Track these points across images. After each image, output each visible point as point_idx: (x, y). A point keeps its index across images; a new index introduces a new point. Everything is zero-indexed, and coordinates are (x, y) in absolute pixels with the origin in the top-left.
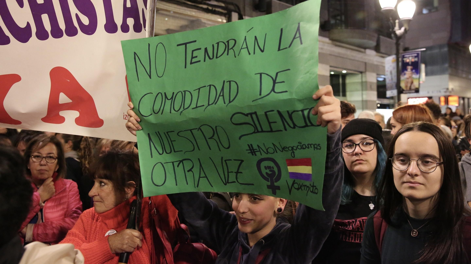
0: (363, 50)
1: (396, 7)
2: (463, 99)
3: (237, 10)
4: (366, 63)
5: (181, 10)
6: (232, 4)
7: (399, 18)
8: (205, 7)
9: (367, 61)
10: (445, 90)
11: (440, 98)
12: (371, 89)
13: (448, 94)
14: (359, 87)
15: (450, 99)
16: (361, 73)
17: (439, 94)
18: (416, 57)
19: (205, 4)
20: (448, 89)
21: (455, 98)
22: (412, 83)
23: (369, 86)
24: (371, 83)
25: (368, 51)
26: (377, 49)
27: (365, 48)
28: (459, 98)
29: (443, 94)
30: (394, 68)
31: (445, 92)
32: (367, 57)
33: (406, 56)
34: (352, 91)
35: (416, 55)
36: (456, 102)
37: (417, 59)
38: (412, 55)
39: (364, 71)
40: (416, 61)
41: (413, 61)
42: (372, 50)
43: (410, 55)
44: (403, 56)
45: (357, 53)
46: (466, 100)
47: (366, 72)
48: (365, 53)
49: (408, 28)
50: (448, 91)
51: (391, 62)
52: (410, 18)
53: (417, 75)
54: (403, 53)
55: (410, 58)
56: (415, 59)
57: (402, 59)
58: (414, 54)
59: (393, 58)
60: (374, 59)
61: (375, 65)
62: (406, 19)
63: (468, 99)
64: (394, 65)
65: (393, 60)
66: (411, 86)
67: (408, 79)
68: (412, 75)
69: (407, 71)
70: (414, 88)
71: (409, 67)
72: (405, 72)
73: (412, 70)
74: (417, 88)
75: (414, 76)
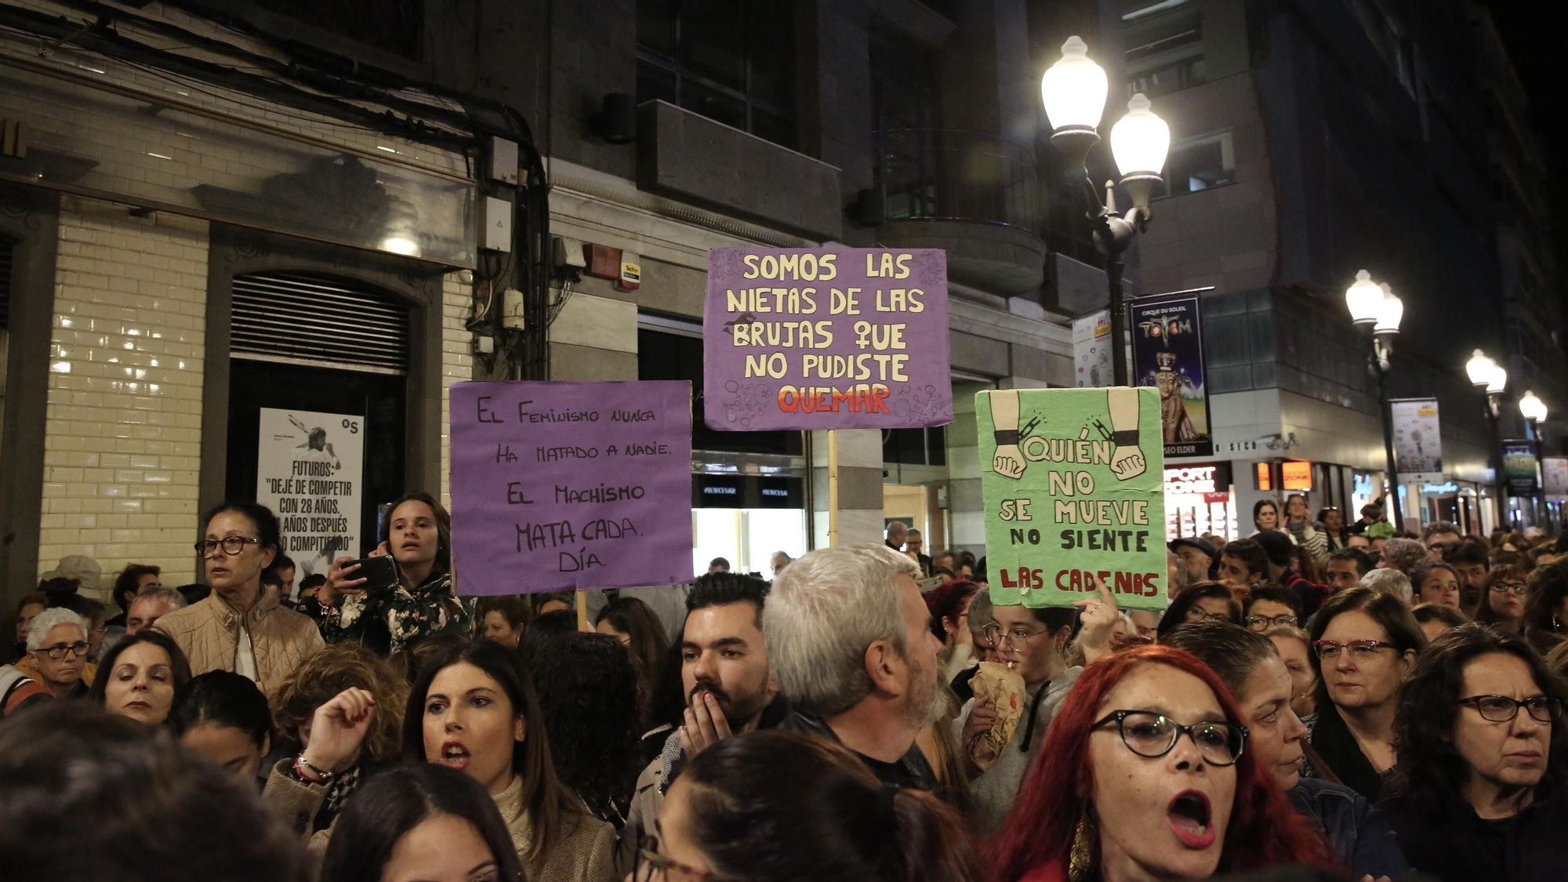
0: (1000, 300)
1: (1105, 127)
2: (1326, 467)
3: (517, 131)
4: (1010, 344)
5: (270, 115)
6: (495, 107)
7: (1115, 175)
8: (380, 109)
9: (1013, 339)
10: (1270, 440)
11: (1255, 467)
13: (1279, 452)
15: (1287, 468)
16: (996, 379)
17: (1252, 455)
18: (1183, 317)
19: (377, 99)
20: (1278, 436)
21: (1303, 468)
22: (1183, 415)
25: (1017, 305)
26: (1047, 296)
27: (1008, 294)
28: (1313, 465)
29: (1264, 452)
30: (1105, 360)
31: (1271, 446)
32: (1013, 326)
33: (1148, 313)
34: (966, 445)
35: (1182, 309)
36: (1304, 477)
37: (1188, 326)
38: (1171, 310)
39: (1006, 374)
40: (1185, 332)
41: (1175, 331)
42: (1030, 299)
43: (1164, 311)
44: (1138, 311)
45: (979, 307)
46: (1333, 471)
47: (1010, 376)
48: (1008, 309)
49: (1147, 213)
50: (1279, 441)
51: (1092, 334)
52: (1155, 174)
53: (1197, 385)
54: (1136, 302)
55: (1165, 321)
56: (1181, 326)
57: (1137, 323)
58: (1177, 305)
59: (1100, 322)
60: (1039, 333)
61: (1040, 351)
62: (1140, 177)
63: (1340, 468)
64: (1105, 345)
65: (1100, 328)
66: (1178, 428)
67: (1167, 398)
68: (1179, 386)
69: (1158, 370)
70: (1191, 435)
71: (1166, 356)
72: (1153, 373)
73: (1175, 367)
74: (1202, 437)
75: (1184, 390)
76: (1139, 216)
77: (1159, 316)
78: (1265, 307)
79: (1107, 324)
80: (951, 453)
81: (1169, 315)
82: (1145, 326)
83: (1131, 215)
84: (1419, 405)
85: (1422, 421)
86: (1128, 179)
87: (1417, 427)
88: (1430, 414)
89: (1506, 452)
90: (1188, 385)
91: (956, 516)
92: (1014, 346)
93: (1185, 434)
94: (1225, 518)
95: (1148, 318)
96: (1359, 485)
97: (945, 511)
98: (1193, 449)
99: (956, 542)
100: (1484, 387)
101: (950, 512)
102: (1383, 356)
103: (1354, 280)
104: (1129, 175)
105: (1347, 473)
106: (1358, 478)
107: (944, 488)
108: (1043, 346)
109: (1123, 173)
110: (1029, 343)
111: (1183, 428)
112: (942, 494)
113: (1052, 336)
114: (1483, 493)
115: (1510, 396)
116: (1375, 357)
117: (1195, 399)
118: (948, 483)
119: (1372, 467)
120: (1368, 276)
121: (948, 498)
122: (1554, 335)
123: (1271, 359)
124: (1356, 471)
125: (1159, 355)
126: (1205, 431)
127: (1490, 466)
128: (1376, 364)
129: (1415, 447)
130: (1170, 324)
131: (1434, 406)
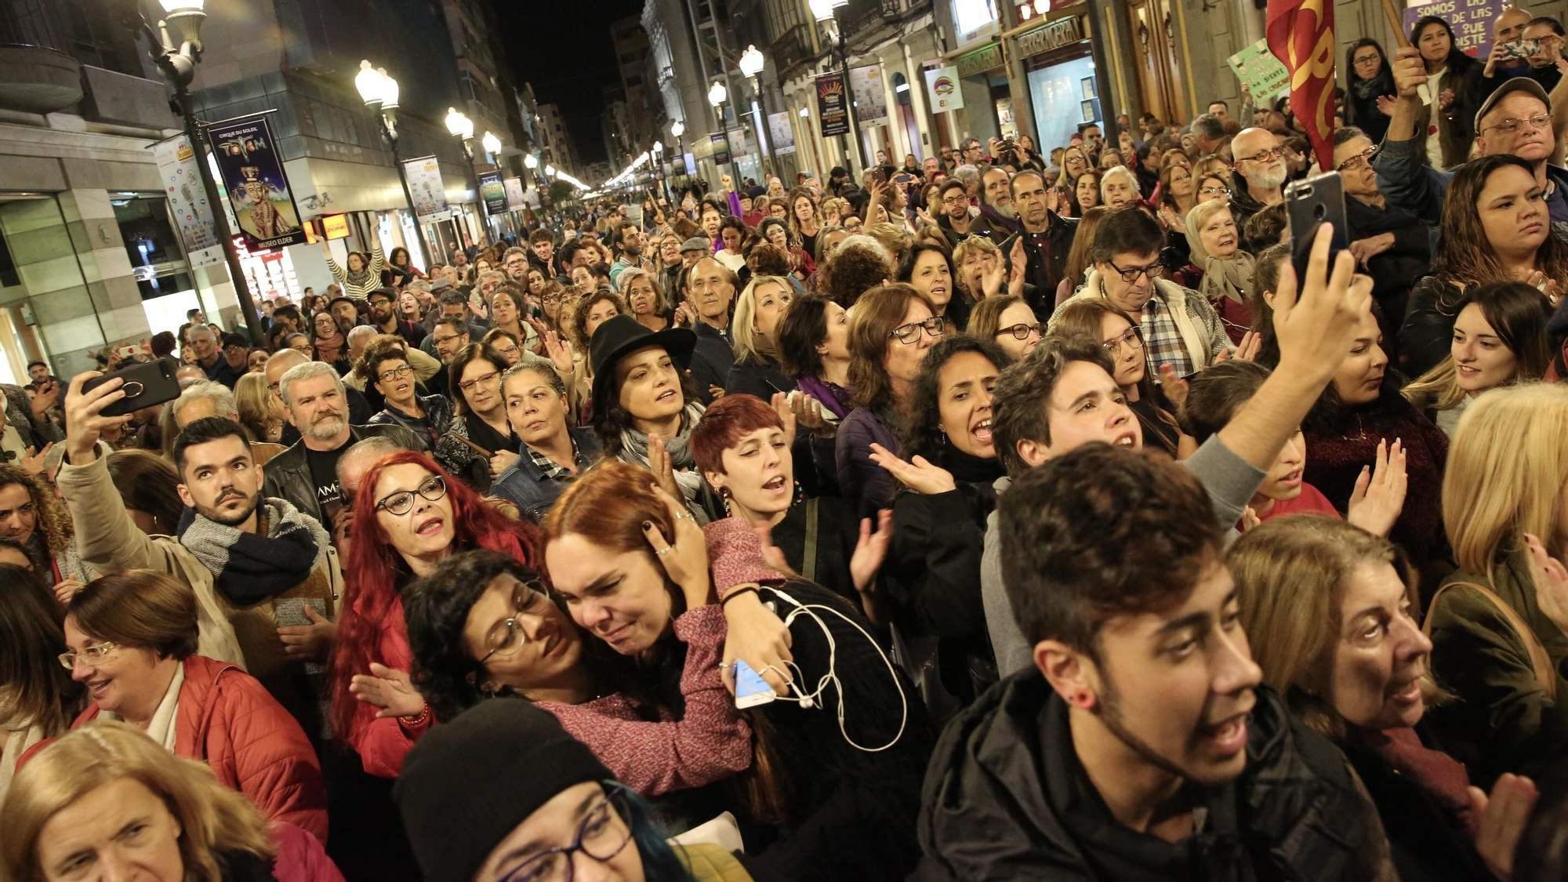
0: (38, 118)
2: (355, 214)
4: (59, 159)
9: (62, 154)
12: (106, 242)
13: (319, 211)
14: (61, 242)
15: (327, 222)
16: (55, 194)
18: (256, 135)
20: (315, 196)
21: (340, 220)
22: (276, 215)
23: (93, 234)
24: (100, 224)
25: (57, 120)
26: (87, 109)
27: (44, 111)
28: (346, 215)
29: (308, 213)
30: (194, 178)
31: (310, 207)
32: (57, 141)
33: (225, 135)
34: (37, 262)
35: (254, 129)
36: (342, 227)
37: (262, 143)
38: (245, 131)
39: (64, 188)
40: (261, 148)
41: (252, 148)
42: (68, 113)
43: (238, 133)
44: (215, 135)
45: (19, 128)
46: (361, 216)
47: (69, 189)
48: (48, 126)
49: (198, 44)
50: (316, 202)
51: (175, 157)
52: (198, 10)
53: (282, 189)
54: (211, 127)
55: (241, 141)
56: (256, 143)
57: (216, 145)
58: (249, 127)
59: (181, 147)
60: (86, 144)
61: (91, 161)
62: (185, 13)
63: (366, 213)
64: (192, 165)
65: (182, 152)
66: (274, 225)
67: (257, 204)
68: (267, 192)
69: (245, 181)
70: (287, 229)
71: (249, 169)
72: (242, 185)
73: (259, 177)
74: (296, 229)
75: (272, 194)
76: (193, 49)
77: (236, 137)
78: (281, 88)
79: (189, 147)
80: (23, 272)
81: (244, 135)
82: (225, 146)
83: (185, 48)
84: (425, 162)
85: (428, 174)
86: (174, 15)
87: (426, 179)
88: (433, 167)
89: (482, 182)
90: (274, 190)
91: (47, 329)
92: (65, 162)
93: (281, 229)
94: (281, 271)
95: (226, 140)
96: (382, 223)
97: (34, 328)
98: (291, 239)
99: (55, 351)
100: (460, 136)
101: (39, 326)
102: (390, 125)
103: (360, 69)
104: (174, 11)
105: (372, 215)
106: (381, 218)
107: (26, 305)
108: (94, 156)
109: (168, 9)
110: (79, 156)
111: (278, 224)
112: (26, 312)
113: (99, 145)
114: (466, 210)
115: (476, 140)
116: (386, 129)
117: (283, 200)
118: (29, 300)
119: (388, 207)
120: (369, 65)
121: (34, 314)
122: (492, 81)
123: (295, 132)
124: (378, 213)
125: (243, 169)
126: (296, 224)
127: (468, 187)
128: (388, 135)
129: (427, 195)
130: (246, 143)
131: (434, 161)
